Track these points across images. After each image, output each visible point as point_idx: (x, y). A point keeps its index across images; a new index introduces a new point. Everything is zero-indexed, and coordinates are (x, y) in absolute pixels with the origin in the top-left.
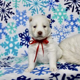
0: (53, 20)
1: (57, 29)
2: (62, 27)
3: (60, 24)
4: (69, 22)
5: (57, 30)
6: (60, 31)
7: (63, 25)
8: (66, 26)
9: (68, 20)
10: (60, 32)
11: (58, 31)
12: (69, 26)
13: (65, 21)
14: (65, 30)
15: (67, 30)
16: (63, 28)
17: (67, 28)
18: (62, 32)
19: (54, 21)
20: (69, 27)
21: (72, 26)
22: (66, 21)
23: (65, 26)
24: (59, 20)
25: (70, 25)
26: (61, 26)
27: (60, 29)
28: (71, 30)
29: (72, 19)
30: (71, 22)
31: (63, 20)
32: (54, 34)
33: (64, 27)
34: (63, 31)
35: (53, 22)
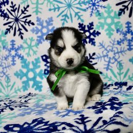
0: (98, 32)
1: (103, 47)
2: (113, 42)
3: (110, 37)
4: (123, 34)
5: (103, 49)
6: (108, 49)
7: (115, 39)
8: (120, 41)
9: (122, 30)
10: (108, 52)
11: (106, 49)
12: (123, 40)
13: (117, 32)
14: (117, 48)
15: (121, 48)
16: (113, 44)
17: (122, 44)
18: (112, 51)
19: (100, 33)
20: (123, 43)
21: (129, 40)
22: (119, 33)
23: (118, 41)
24: (108, 32)
25: (126, 39)
26: (110, 42)
27: (109, 46)
28: (128, 47)
29: (129, 30)
30: (127, 34)
31: (113, 31)
32: (99, 56)
33: (116, 43)
34: (114, 49)
35: (98, 35)
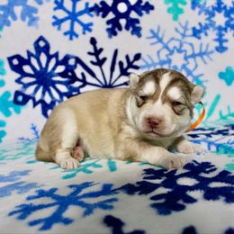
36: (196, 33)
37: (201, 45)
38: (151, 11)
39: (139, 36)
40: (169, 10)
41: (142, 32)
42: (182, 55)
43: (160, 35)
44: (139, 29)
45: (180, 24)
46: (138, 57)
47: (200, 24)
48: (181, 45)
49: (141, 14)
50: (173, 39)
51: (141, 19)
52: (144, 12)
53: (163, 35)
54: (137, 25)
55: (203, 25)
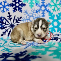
36: (37, 12)
37: (38, 15)
38: (25, 6)
39: (22, 12)
40: (30, 6)
41: (22, 11)
42: (33, 18)
43: (27, 12)
44: (22, 10)
45: (33, 9)
46: (21, 18)
47: (38, 9)
48: (33, 15)
49: (22, 7)
50: (30, 13)
51: (22, 8)
52: (23, 6)
53: (28, 12)
54: (21, 9)
55: (39, 10)
